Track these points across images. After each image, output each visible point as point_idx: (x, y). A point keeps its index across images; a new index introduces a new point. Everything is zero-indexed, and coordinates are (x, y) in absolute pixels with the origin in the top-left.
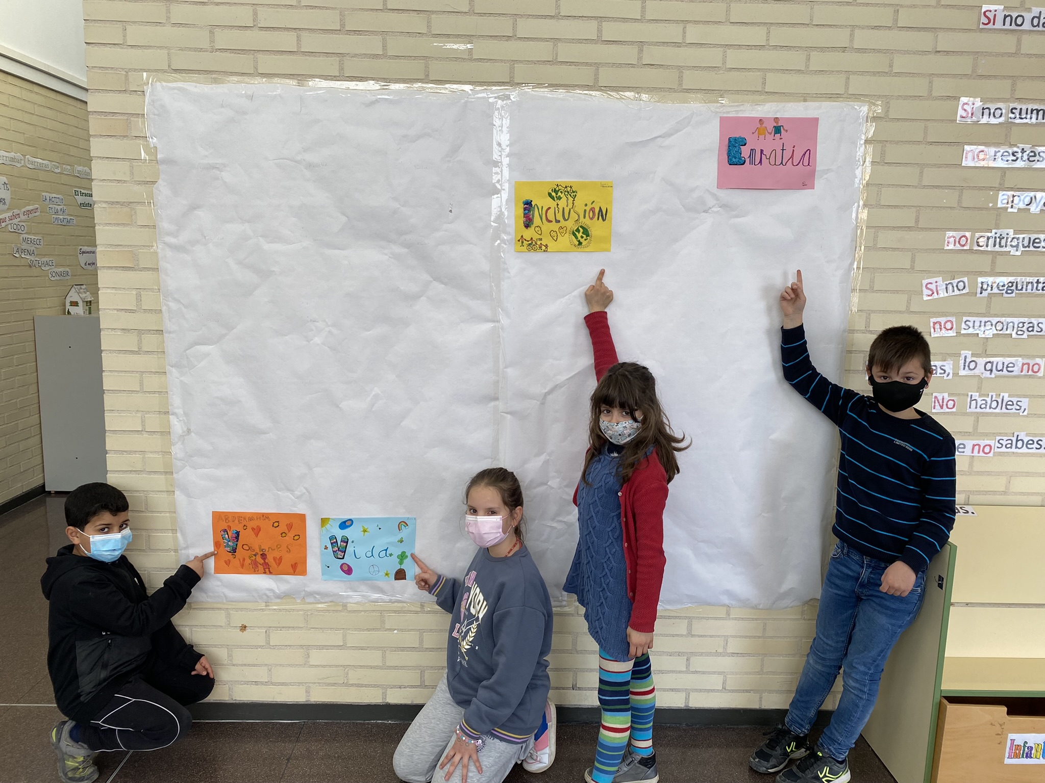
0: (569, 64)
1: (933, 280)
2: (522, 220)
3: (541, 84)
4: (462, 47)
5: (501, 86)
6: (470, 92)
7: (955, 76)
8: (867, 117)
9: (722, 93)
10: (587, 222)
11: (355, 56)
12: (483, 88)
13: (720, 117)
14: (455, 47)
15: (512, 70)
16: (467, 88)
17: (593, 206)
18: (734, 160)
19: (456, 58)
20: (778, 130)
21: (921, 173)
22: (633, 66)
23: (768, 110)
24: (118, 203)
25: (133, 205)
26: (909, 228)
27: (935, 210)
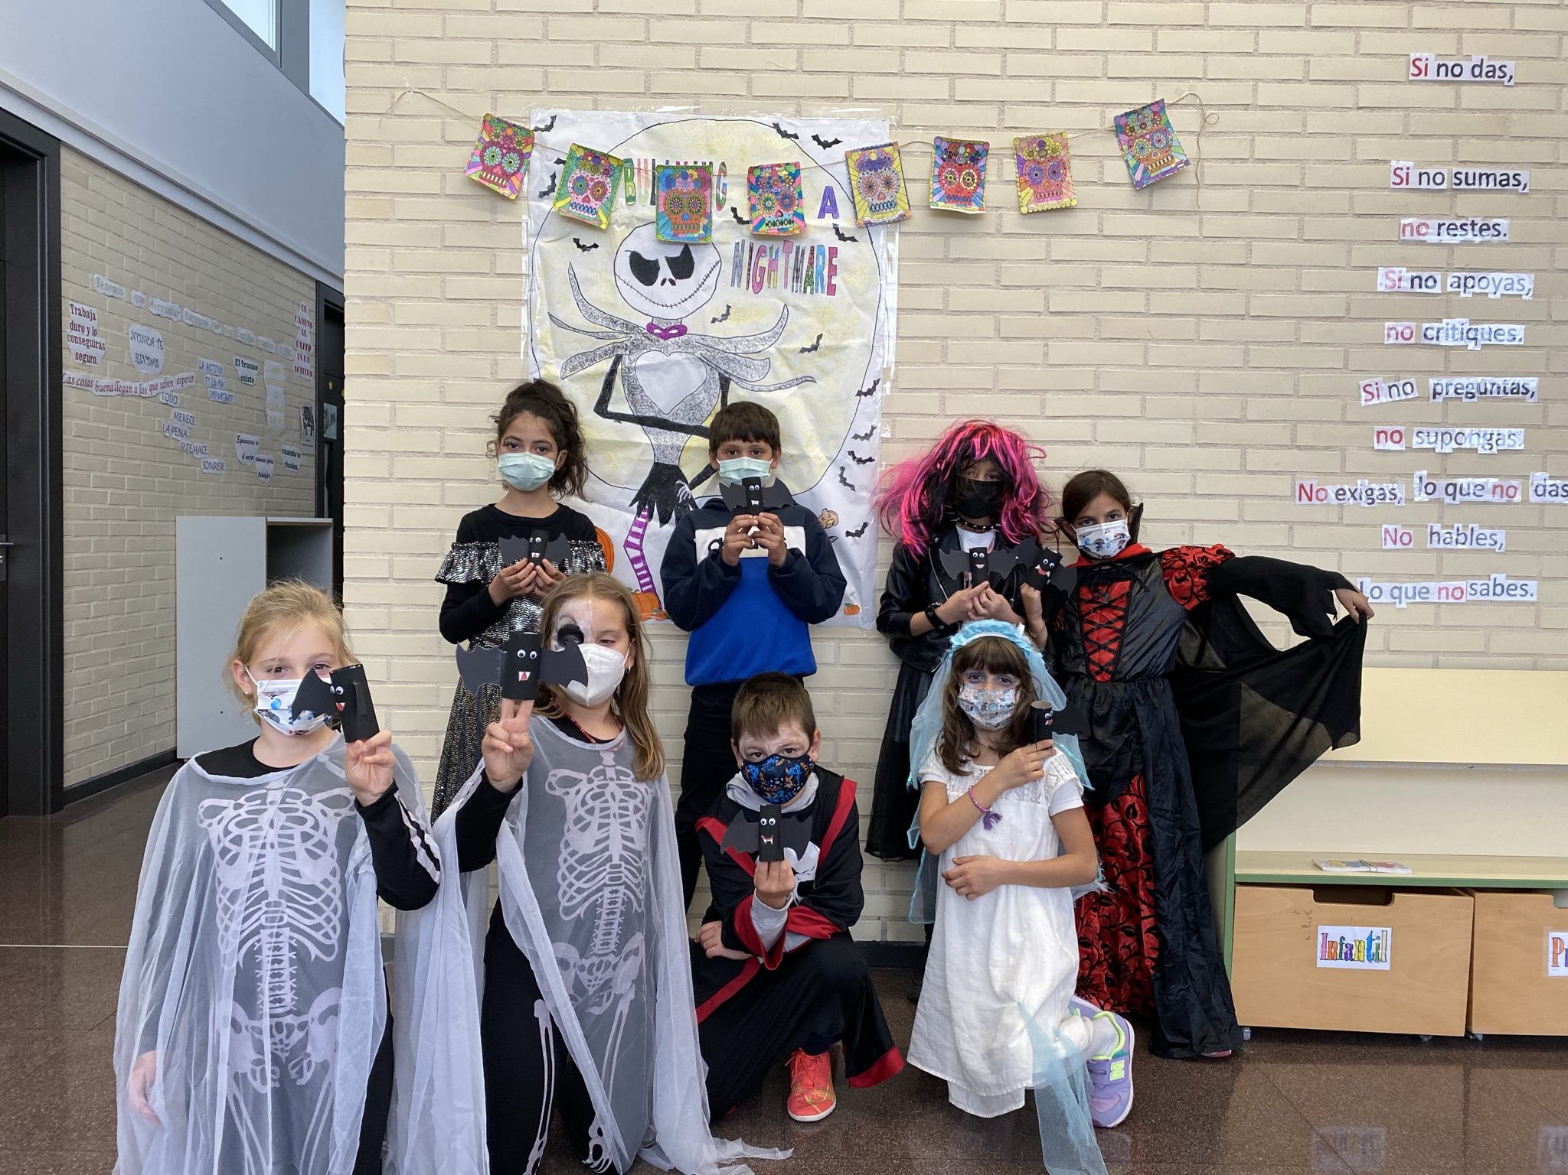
1: (1372, 382)
7: (1382, 135)
24: (373, 298)
25: (391, 301)
26: (1339, 319)
27: (1369, 296)
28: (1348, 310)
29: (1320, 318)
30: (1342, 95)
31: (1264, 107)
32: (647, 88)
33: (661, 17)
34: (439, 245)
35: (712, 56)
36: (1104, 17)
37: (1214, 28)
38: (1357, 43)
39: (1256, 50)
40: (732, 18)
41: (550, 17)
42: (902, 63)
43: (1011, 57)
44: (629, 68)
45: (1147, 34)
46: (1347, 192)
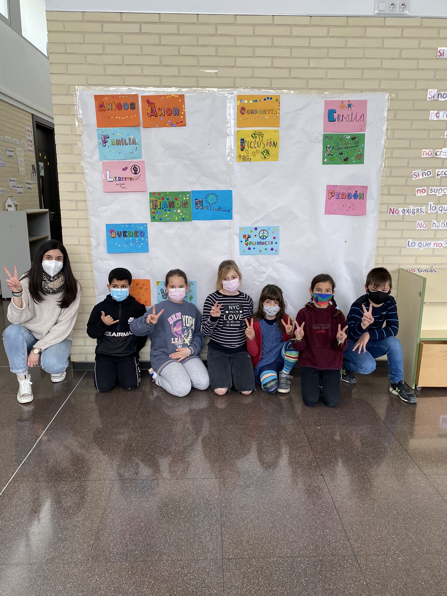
1: (417, 171)
2: (240, 147)
3: (247, 87)
4: (213, 71)
5: (230, 88)
6: (217, 92)
7: (426, 80)
8: (388, 99)
9: (326, 90)
10: (268, 148)
12: (222, 90)
13: (325, 101)
14: (210, 71)
15: (235, 81)
16: (215, 90)
17: (271, 141)
18: (331, 119)
19: (210, 76)
20: (350, 106)
21: (412, 124)
22: (286, 78)
23: (346, 97)
24: (66, 144)
28: (410, 145)
29: (400, 148)
30: (413, 64)
33: (165, 34)
43: (294, 50)
45: (344, 40)
46: (412, 101)
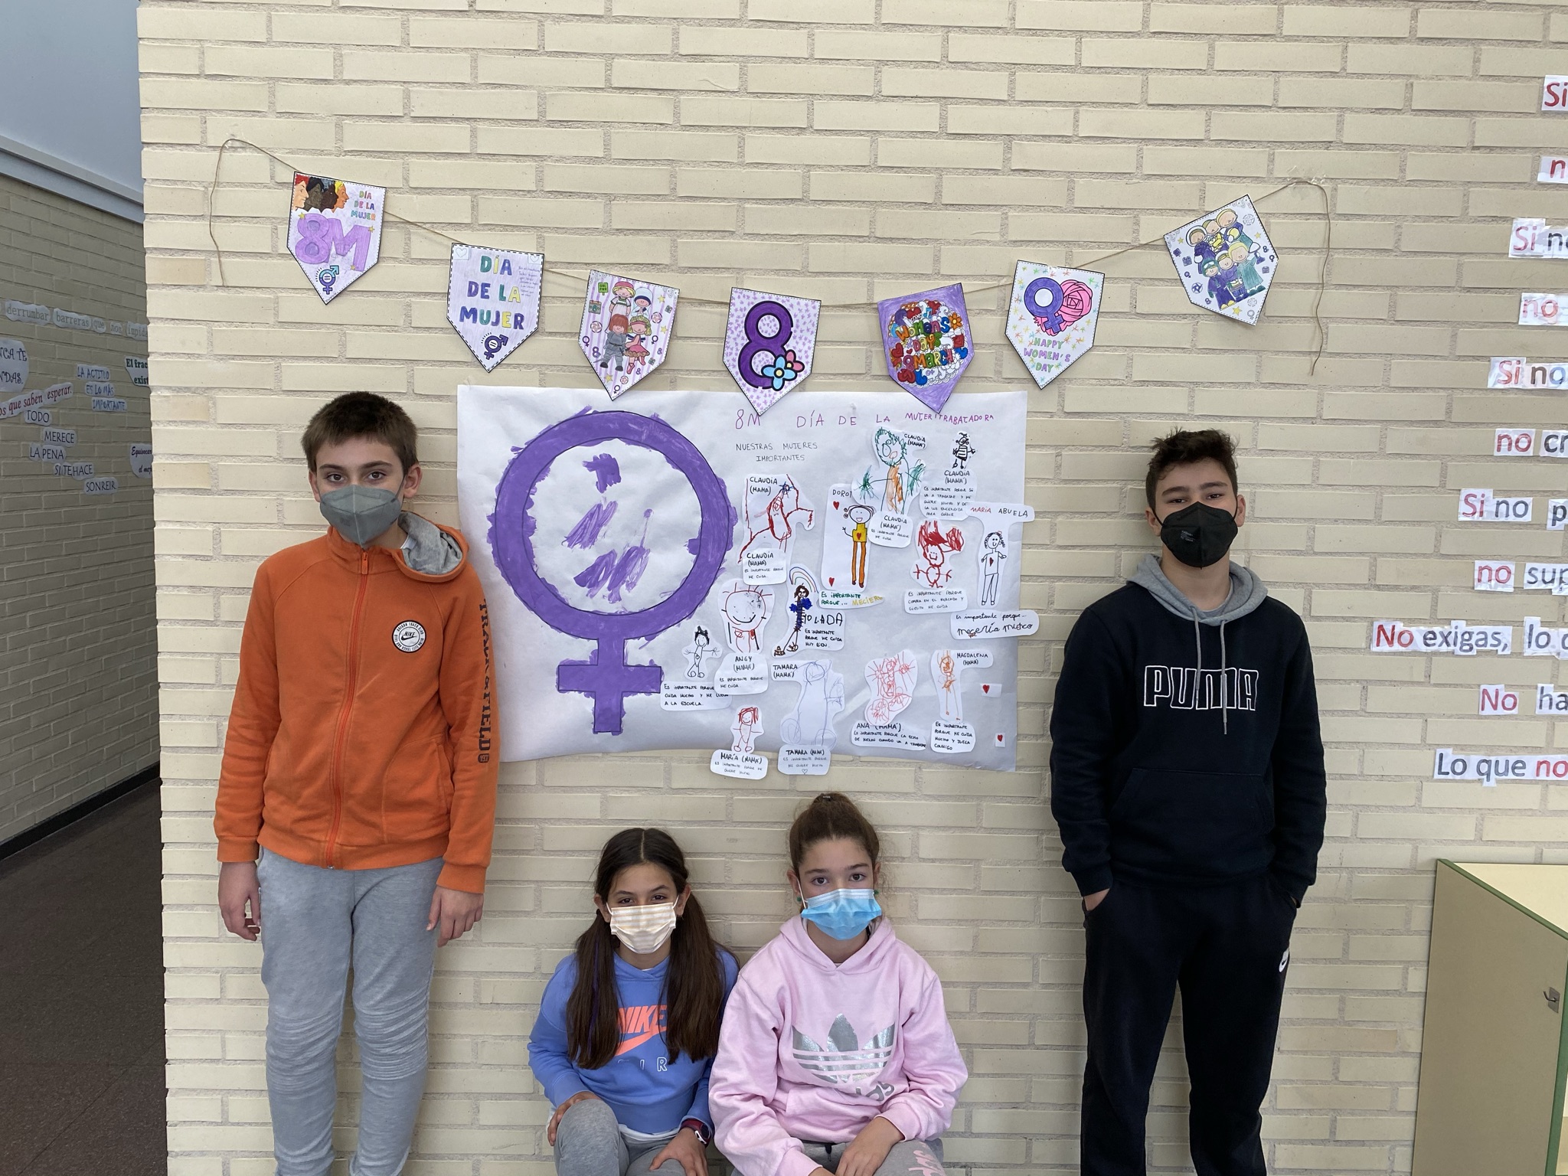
0: (895, 170)
1: (1478, 492)
7: (1503, 184)
11: (562, 159)
21: (1454, 336)
24: (188, 389)
25: (212, 393)
26: (1436, 423)
27: (1476, 395)
28: (1449, 412)
29: (1412, 423)
30: (1454, 130)
31: (1350, 146)
32: (542, 113)
33: (559, 18)
34: (271, 320)
35: (626, 72)
36: (1145, 22)
37: (1289, 38)
38: (1477, 61)
39: (1344, 69)
40: (656, 20)
41: (412, 17)
42: (878, 82)
43: (1021, 76)
44: (517, 87)
45: (1202, 46)
46: (1455, 259)
